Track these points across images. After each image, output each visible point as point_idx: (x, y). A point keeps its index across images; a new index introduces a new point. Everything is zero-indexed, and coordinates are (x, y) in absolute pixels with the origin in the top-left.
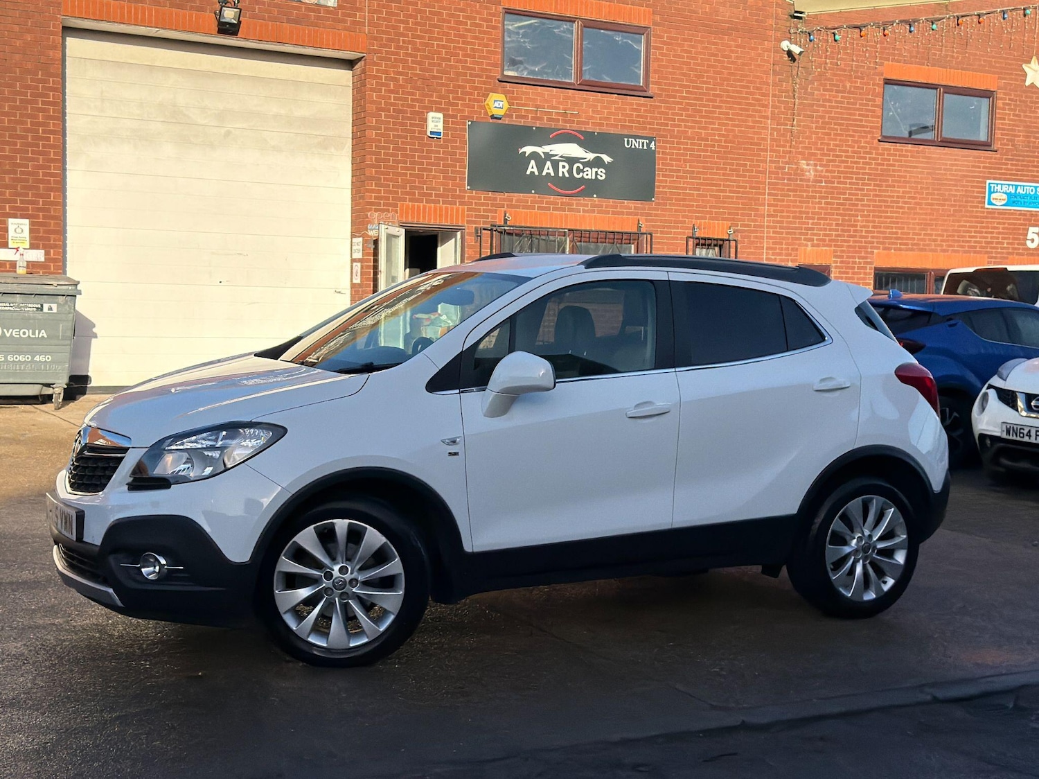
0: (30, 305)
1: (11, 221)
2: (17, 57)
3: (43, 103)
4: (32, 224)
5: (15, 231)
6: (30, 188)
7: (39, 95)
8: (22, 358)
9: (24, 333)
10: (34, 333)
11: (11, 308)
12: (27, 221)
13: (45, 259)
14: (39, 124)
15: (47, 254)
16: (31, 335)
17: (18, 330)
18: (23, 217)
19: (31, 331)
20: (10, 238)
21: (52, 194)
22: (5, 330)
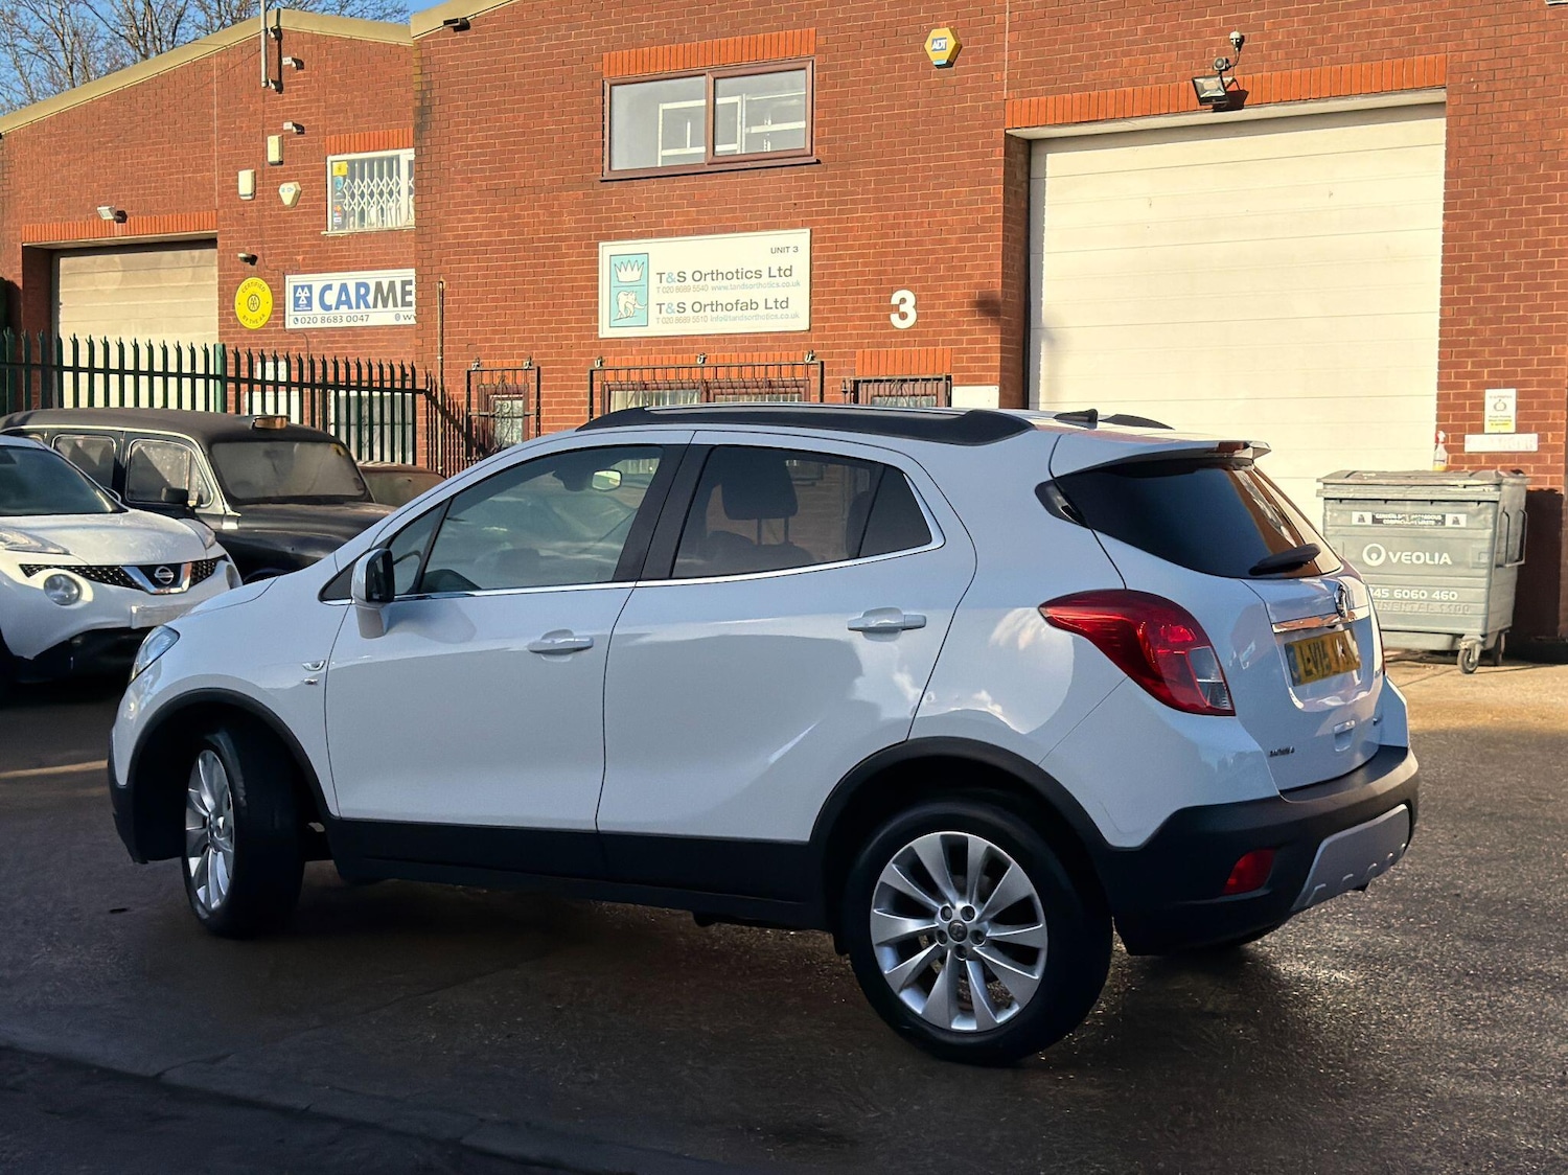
0: (1426, 517)
1: (1489, 393)
2: (1511, 149)
3: (1545, 211)
4: (1520, 396)
5: (1495, 407)
6: (1521, 341)
7: (1539, 200)
8: (1414, 594)
9: (1418, 558)
10: (1432, 558)
11: (1398, 522)
12: (1512, 392)
13: (1539, 446)
14: (1537, 244)
15: (1542, 439)
16: (1428, 561)
17: (1409, 553)
18: (1507, 386)
19: (1427, 554)
20: (1487, 418)
21: (1553, 347)
22: (1391, 554)
